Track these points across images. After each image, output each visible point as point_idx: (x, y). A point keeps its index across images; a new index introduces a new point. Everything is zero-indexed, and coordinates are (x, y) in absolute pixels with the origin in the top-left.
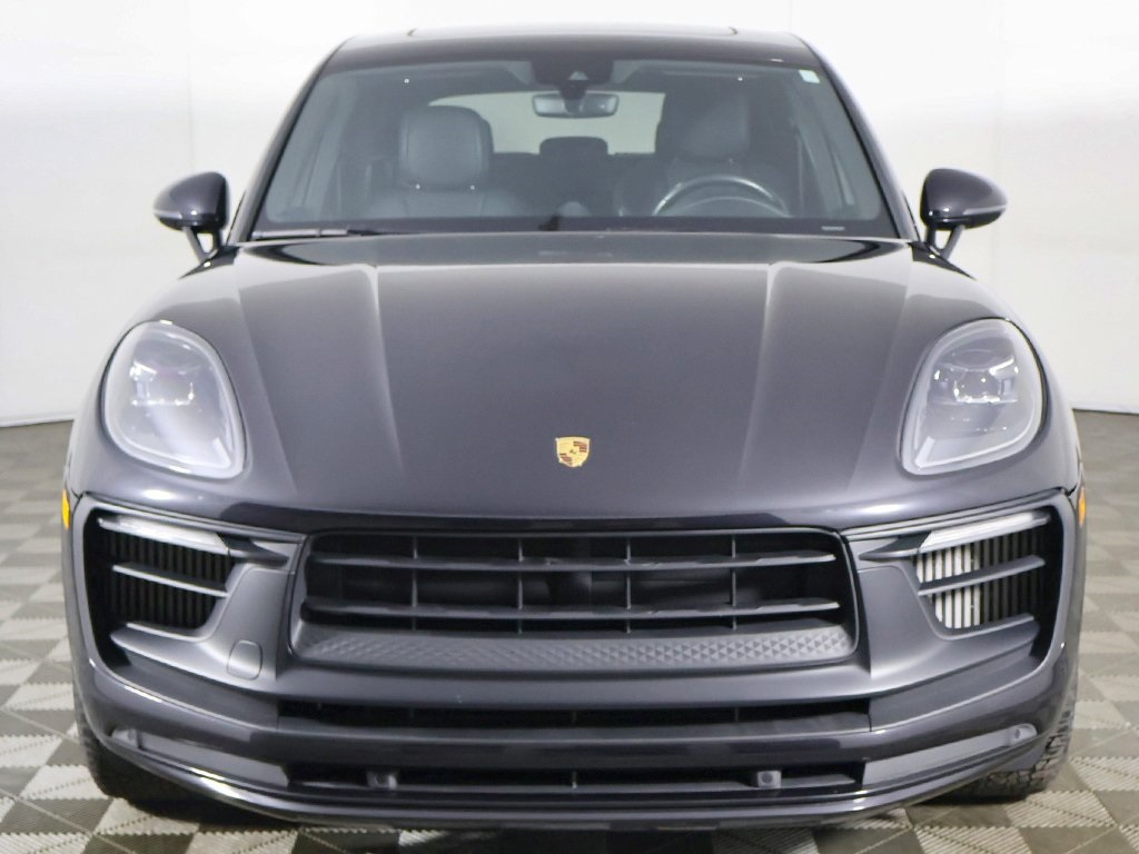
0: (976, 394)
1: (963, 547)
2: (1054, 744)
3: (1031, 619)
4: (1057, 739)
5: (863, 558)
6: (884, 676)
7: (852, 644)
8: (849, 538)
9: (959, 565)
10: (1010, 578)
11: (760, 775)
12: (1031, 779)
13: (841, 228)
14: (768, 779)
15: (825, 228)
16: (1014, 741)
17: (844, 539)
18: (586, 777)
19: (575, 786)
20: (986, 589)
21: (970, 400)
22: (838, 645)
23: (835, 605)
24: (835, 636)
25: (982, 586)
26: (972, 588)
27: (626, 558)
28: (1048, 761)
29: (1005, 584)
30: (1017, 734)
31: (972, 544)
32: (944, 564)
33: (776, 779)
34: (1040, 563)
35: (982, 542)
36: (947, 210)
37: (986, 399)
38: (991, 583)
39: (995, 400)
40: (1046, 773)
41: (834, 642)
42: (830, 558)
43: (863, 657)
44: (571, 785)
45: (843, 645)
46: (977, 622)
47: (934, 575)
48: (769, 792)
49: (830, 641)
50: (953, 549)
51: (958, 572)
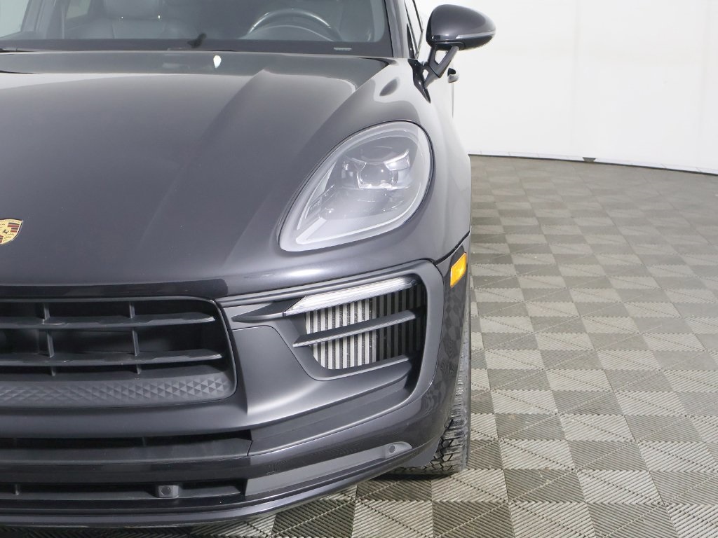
0: (376, 182)
1: (363, 301)
2: (453, 444)
3: (406, 360)
4: (455, 440)
5: (236, 319)
6: (262, 411)
7: (232, 388)
8: (222, 304)
9: (360, 315)
10: (400, 325)
11: (160, 488)
12: (443, 467)
13: (349, 49)
14: (167, 492)
15: (336, 49)
16: (389, 455)
17: (218, 305)
18: (26, 488)
19: (17, 493)
20: (382, 333)
21: (370, 186)
22: (221, 388)
23: (219, 356)
24: (219, 381)
25: (378, 331)
26: (371, 333)
27: (43, 318)
28: (452, 455)
29: (396, 330)
30: (392, 449)
31: (371, 299)
32: (349, 314)
33: (175, 492)
34: (412, 317)
35: (378, 298)
36: (447, 35)
37: (384, 186)
38: (385, 329)
39: (390, 187)
40: (453, 463)
41: (218, 385)
42: (212, 319)
43: (240, 399)
44: (14, 493)
45: (225, 387)
46: (374, 360)
47: (341, 322)
48: (169, 502)
49: (214, 385)
50: (356, 303)
51: (360, 320)
